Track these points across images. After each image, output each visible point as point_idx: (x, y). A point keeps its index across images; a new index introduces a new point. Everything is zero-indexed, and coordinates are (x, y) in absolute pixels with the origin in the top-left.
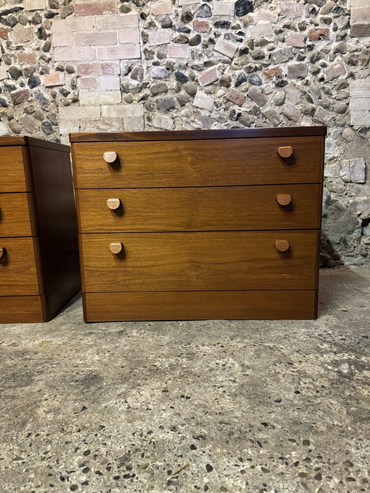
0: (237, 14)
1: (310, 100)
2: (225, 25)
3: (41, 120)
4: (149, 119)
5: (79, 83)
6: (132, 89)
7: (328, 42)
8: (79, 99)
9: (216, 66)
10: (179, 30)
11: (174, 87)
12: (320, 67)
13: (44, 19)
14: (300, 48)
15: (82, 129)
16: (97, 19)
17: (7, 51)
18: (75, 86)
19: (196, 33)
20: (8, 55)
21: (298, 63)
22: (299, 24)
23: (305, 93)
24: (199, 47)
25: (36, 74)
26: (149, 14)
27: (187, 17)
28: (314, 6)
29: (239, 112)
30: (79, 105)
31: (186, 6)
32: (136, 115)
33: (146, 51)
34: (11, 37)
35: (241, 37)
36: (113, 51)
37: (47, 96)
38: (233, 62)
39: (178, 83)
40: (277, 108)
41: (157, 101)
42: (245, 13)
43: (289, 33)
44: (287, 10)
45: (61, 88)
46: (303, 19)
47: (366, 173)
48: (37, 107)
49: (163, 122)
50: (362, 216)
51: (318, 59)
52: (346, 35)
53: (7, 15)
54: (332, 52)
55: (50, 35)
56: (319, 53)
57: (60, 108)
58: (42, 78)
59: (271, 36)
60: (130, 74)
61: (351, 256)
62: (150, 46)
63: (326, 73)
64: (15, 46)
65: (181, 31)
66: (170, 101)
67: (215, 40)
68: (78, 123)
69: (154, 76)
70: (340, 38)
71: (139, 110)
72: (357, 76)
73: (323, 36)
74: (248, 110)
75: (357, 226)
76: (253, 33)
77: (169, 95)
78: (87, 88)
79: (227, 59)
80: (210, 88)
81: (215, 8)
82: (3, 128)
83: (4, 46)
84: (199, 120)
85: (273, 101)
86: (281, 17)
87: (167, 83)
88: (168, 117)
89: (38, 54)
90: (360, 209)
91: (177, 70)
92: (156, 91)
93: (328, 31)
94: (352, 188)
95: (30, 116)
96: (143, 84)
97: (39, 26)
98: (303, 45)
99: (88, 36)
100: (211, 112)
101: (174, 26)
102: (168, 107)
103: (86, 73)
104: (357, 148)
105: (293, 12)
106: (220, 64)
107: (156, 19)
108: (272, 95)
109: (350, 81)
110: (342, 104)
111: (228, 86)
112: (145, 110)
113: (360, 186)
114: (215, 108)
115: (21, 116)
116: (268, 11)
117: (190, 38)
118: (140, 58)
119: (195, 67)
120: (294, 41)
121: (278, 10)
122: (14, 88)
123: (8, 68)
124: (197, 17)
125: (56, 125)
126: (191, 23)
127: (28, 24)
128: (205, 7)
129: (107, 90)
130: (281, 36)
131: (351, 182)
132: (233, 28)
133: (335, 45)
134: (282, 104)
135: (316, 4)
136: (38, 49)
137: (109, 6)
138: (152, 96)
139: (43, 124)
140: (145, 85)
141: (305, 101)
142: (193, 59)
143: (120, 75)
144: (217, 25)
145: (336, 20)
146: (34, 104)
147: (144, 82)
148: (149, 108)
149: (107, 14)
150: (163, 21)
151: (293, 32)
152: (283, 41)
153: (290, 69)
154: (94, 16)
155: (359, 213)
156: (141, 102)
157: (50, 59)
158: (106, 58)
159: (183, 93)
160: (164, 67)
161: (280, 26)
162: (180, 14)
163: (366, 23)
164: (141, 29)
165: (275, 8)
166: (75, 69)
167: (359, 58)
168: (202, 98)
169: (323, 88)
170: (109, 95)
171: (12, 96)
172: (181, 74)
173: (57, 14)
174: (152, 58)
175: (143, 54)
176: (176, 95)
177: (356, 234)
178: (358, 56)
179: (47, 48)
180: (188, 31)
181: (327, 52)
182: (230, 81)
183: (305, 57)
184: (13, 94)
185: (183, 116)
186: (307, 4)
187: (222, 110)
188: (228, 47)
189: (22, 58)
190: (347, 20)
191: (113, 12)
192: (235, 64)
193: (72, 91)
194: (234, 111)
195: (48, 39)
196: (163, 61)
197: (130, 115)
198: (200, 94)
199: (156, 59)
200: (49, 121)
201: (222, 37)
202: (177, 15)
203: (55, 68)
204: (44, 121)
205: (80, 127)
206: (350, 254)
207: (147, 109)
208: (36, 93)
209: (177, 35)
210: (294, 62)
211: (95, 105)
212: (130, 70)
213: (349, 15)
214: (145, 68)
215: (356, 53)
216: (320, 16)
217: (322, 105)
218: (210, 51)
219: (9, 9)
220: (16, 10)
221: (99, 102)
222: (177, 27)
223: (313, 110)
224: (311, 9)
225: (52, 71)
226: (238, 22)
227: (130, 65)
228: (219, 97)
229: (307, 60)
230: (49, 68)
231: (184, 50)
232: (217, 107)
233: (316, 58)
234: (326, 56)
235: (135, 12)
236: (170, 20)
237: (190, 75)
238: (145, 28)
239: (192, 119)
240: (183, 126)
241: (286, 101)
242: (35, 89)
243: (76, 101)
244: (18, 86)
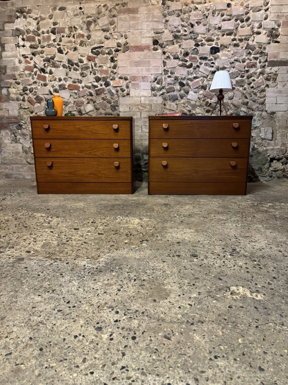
0: (211, 53)
1: (246, 98)
2: (205, 58)
3: (110, 103)
4: (165, 105)
5: (130, 85)
6: (157, 89)
7: (256, 69)
8: (130, 93)
9: (200, 79)
10: (182, 61)
11: (178, 89)
12: (252, 81)
13: (114, 52)
14: (242, 71)
15: (131, 109)
16: (141, 54)
17: (94, 68)
18: (128, 87)
19: (190, 62)
20: (95, 70)
21: (240, 79)
22: (242, 59)
23: (244, 94)
24: (191, 69)
25: (108, 80)
26: (167, 52)
27: (186, 54)
28: (250, 50)
29: (210, 102)
30: (130, 97)
31: (186, 48)
32: (158, 102)
33: (165, 70)
34: (97, 61)
35: (213, 65)
36: (148, 70)
37: (114, 91)
38: (208, 77)
39: (180, 87)
40: (229, 101)
41: (169, 96)
42: (215, 53)
43: (237, 64)
44: (236, 52)
45: (121, 87)
46: (244, 57)
47: (273, 135)
48: (109, 97)
49: (172, 106)
50: (270, 157)
51: (251, 77)
52: (265, 65)
53: (95, 49)
54: (258, 74)
55: (116, 60)
56: (251, 74)
57: (120, 98)
58: (112, 83)
59: (228, 65)
60: (156, 81)
61: (264, 176)
62: (167, 68)
63: (255, 84)
64: (98, 65)
65: (183, 61)
66: (176, 96)
67: (200, 66)
68: (129, 106)
69: (168, 83)
70: (262, 67)
71: (159, 100)
72: (270, 86)
73: (254, 66)
74: (215, 101)
75: (267, 162)
76: (219, 63)
77: (175, 93)
78: (134, 88)
79: (205, 75)
80: (196, 89)
81: (200, 50)
82: (91, 107)
83: (93, 65)
84: (190, 106)
85: (227, 97)
86: (233, 55)
87: (174, 87)
88: (174, 104)
89: (110, 70)
90: (269, 153)
91: (180, 80)
92: (169, 91)
93: (256, 63)
94: (266, 142)
95: (105, 102)
96: (163, 87)
97: (111, 56)
98: (244, 70)
99: (136, 62)
100: (196, 102)
101: (180, 58)
102: (174, 99)
103: (134, 80)
104: (269, 122)
105: (239, 53)
106: (202, 78)
107: (171, 54)
108: (227, 94)
109: (266, 88)
110: (262, 100)
111: (205, 89)
112: (163, 100)
113: (270, 141)
114: (198, 100)
115: (100, 101)
116: (227, 52)
117: (187, 65)
118: (162, 74)
119: (189, 79)
120: (239, 68)
121: (232, 52)
122: (97, 87)
123: (94, 76)
124: (191, 54)
125: (118, 106)
126: (188, 57)
127: (106, 54)
128: (196, 50)
129: (144, 89)
130: (233, 65)
131: (265, 139)
132: (209, 60)
133: (259, 70)
134: (232, 98)
135: (251, 49)
136: (110, 67)
137: (148, 47)
138: (167, 93)
139: (111, 106)
140: (163, 88)
141: (244, 98)
142: (188, 75)
143: (151, 82)
144: (201, 58)
145: (260, 58)
146: (107, 95)
147: (163, 86)
148: (165, 99)
149: (146, 51)
150: (174, 56)
151: (239, 63)
152: (234, 67)
153: (237, 81)
154: (139, 52)
155: (268, 155)
156: (161, 96)
157: (116, 73)
158: (145, 73)
159: (182, 92)
160: (173, 79)
161: (232, 60)
162: (183, 53)
163: (275, 60)
164: (163, 59)
165: (230, 51)
166: (129, 78)
167: (271, 77)
168: (192, 95)
169: (253, 92)
170: (145, 92)
171: (96, 91)
172: (182, 82)
173: (121, 50)
174: (168, 74)
175: (163, 72)
176: (179, 93)
177: (267, 165)
178: (271, 76)
179: (115, 67)
180: (187, 61)
181: (256, 73)
182: (207, 86)
183: (244, 76)
184: (97, 90)
185: (182, 104)
186: (246, 50)
187: (202, 101)
188: (206, 70)
189: (102, 72)
190: (266, 58)
191: (149, 50)
192: (209, 78)
193: (126, 90)
194: (208, 102)
195: (115, 63)
196: (173, 76)
197: (155, 103)
198: (191, 92)
199: (169, 74)
200: (114, 104)
201: (203, 64)
202: (181, 53)
203: (118, 77)
204: (112, 104)
206: (263, 175)
207: (164, 100)
208: (108, 89)
209: (181, 63)
210: (239, 78)
211: (138, 97)
212: (156, 79)
213: (267, 55)
214: (163, 79)
215: (270, 75)
216: (252, 56)
217: (252, 100)
218: (197, 71)
219: (96, 46)
220: (100, 47)
221: (140, 96)
222: (181, 59)
223: (248, 102)
224: (248, 52)
225: (117, 79)
226: (212, 57)
227: (156, 77)
228: (201, 95)
229: (245, 77)
230: (115, 77)
231: (184, 70)
232: (200, 100)
233: (250, 76)
234: (255, 75)
235: (160, 51)
236: (178, 56)
237: (186, 83)
238: (165, 59)
239: (187, 105)
240: (182, 109)
241: (234, 98)
242: (108, 88)
243: (128, 94)
244: (99, 86)
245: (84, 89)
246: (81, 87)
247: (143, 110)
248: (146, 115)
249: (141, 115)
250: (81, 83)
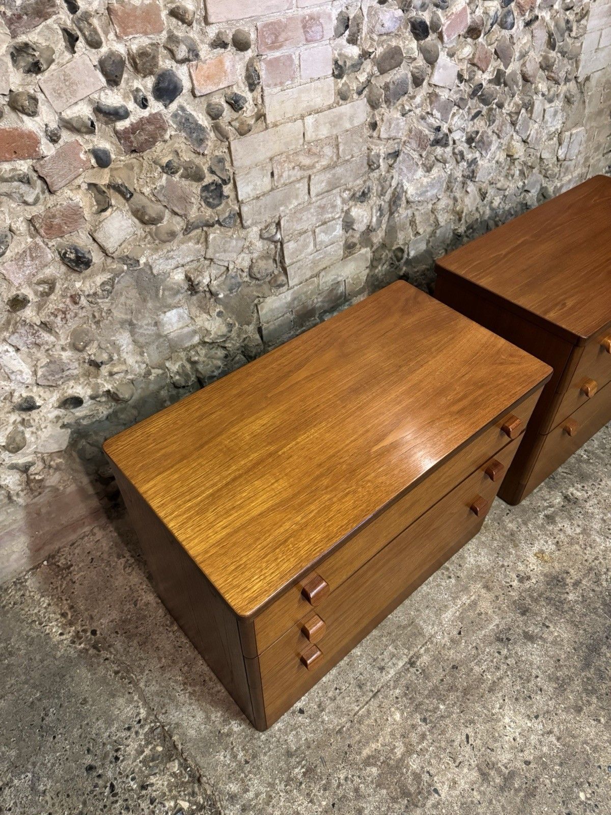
1: (553, 46)
3: (199, 180)
4: (374, 125)
5: (262, 71)
6: (349, 67)
8: (266, 110)
15: (276, 177)
17: (83, 5)
18: (256, 81)
23: (551, 35)
25: (165, 63)
32: (356, 122)
37: (202, 117)
39: (417, 44)
40: (519, 63)
41: (386, 86)
45: (229, 92)
48: (186, 151)
49: (393, 125)
57: (233, 144)
58: (184, 74)
60: (347, 32)
66: (403, 80)
68: (269, 165)
69: (383, 31)
71: (359, 110)
74: (492, 77)
77: (403, 70)
78: (278, 81)
80: (455, 44)
82: (123, 223)
84: (438, 110)
85: (518, 54)
87: (401, 44)
88: (398, 114)
89: (163, 4)
91: (414, 13)
92: (387, 67)
94: (563, 167)
95: (176, 178)
96: (365, 52)
100: (451, 90)
103: (275, 46)
104: (576, 109)
108: (519, 42)
110: (577, 44)
111: (477, 37)
112: (369, 109)
113: (570, 163)
114: (457, 81)
115: (158, 184)
119: (439, 2)
122: (125, 114)
123: (95, 56)
125: (230, 181)
129: (312, 80)
131: (564, 160)
134: (526, 55)
138: (378, 77)
139: (206, 188)
140: (368, 55)
143: (331, 38)
146: (176, 145)
147: (365, 46)
148: (374, 105)
156: (364, 94)
158: (310, 2)
159: (419, 60)
160: (399, 12)
166: (252, 36)
168: (444, 66)
169: (567, 22)
170: (316, 89)
172: (421, 19)
176: (412, 67)
184: (126, 131)
185: (417, 107)
187: (464, 84)
189: (127, 21)
193: (250, 97)
194: (481, 86)
197: (349, 126)
198: (442, 58)
200: (216, 178)
203: (208, 41)
204: (205, 182)
205: (272, 174)
207: (371, 106)
208: (176, 116)
211: (293, 119)
212: (345, 23)
214: (365, 12)
217: (561, 52)
221: (300, 111)
223: (553, 62)
225: (204, 50)
227: (345, 11)
228: (463, 61)
230: (195, 42)
232: (462, 81)
237: (432, 22)
239: (429, 110)
240: (416, 125)
242: (174, 106)
243: (261, 116)
244: (131, 106)
245: (61, 142)
246: (41, 135)
247: (313, 167)
248: (323, 184)
249: (309, 190)
250: (33, 114)
